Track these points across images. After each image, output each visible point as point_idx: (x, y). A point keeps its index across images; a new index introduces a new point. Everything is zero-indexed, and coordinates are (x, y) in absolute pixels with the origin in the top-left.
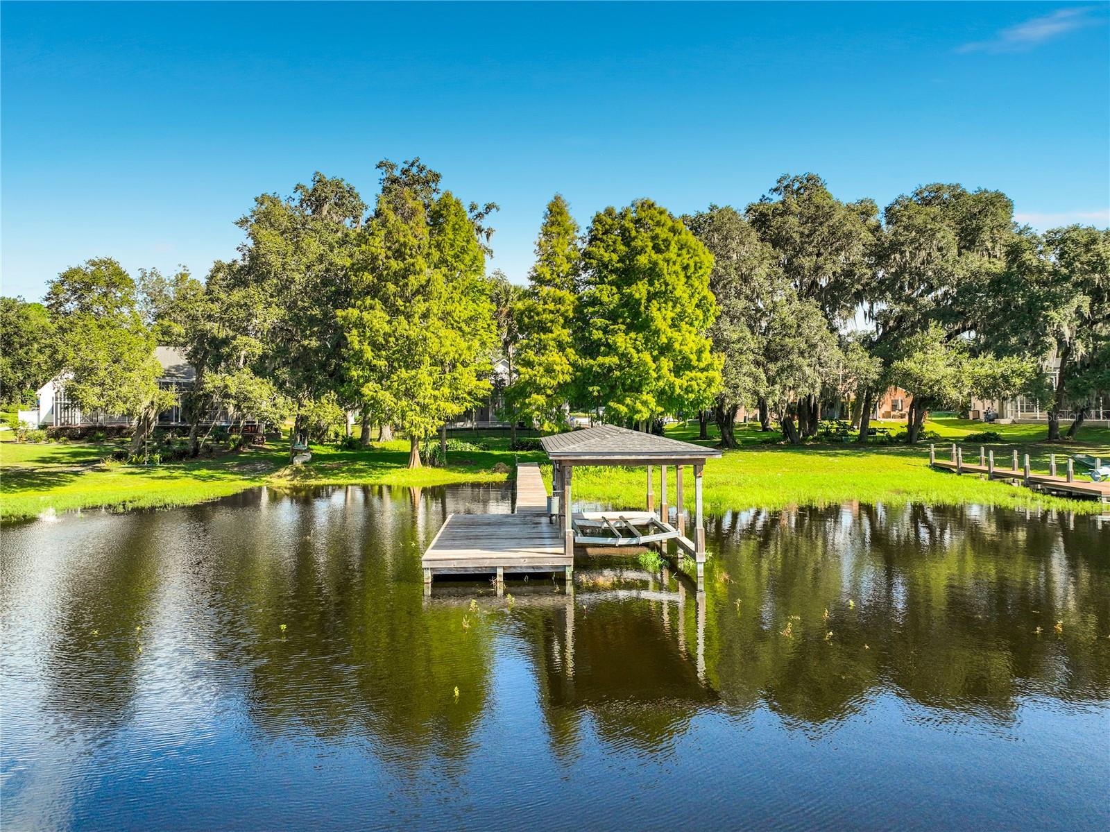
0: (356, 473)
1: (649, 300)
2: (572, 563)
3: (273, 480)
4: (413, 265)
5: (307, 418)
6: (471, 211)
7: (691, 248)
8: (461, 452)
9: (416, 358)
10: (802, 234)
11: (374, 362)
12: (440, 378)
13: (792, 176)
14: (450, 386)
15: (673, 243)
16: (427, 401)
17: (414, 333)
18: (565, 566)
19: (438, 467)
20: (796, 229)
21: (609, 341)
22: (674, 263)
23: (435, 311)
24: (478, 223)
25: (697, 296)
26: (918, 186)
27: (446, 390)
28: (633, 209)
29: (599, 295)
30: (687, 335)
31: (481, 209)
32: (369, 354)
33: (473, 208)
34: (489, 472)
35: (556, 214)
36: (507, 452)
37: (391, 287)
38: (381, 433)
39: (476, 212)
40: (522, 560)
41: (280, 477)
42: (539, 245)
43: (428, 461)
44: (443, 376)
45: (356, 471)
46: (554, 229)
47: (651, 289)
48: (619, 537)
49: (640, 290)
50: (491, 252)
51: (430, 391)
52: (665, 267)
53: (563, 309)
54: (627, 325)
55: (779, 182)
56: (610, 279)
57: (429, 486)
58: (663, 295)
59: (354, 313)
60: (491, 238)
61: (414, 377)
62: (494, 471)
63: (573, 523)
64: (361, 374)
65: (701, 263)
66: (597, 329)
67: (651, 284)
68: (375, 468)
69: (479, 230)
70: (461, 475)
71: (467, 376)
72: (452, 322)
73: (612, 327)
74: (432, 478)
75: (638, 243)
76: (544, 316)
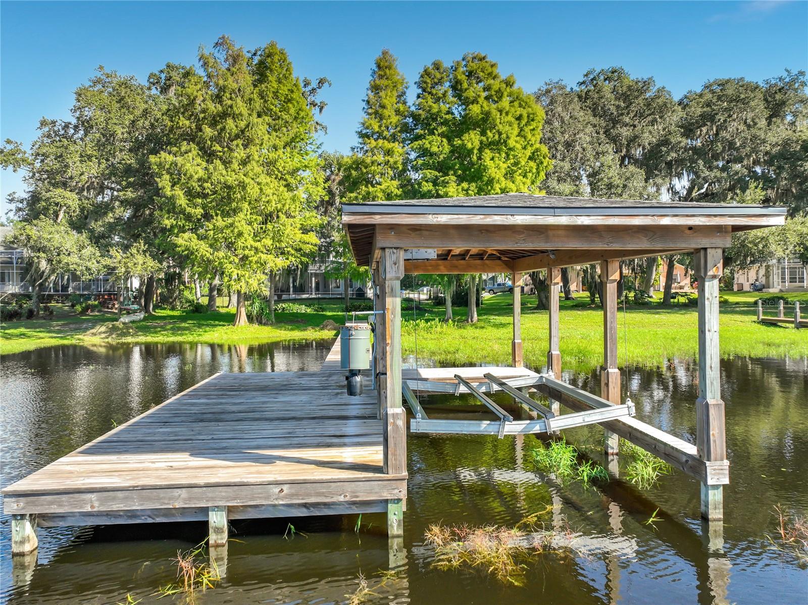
0: (178, 330)
1: (481, 150)
2: (403, 495)
3: (86, 338)
4: (231, 107)
5: (114, 269)
6: (305, 86)
7: (523, 101)
8: (297, 313)
9: (234, 205)
10: (618, 107)
11: (188, 210)
12: (262, 228)
13: (598, 71)
14: (273, 238)
15: (505, 94)
16: (247, 252)
17: (231, 179)
18: (386, 502)
19: (265, 324)
20: (612, 102)
21: (440, 192)
22: (507, 114)
23: (256, 158)
24: (311, 98)
25: (529, 148)
26: (707, 81)
27: (268, 242)
28: (464, 63)
29: (429, 146)
30: (522, 186)
31: (314, 84)
32: (182, 201)
33: (306, 84)
34: (317, 329)
35: (383, 67)
36: (340, 313)
37: (208, 131)
38: (230, 300)
39: (310, 88)
40: (276, 490)
41: (94, 334)
42: (368, 102)
43: (255, 318)
44: (264, 227)
45: (180, 329)
46: (384, 82)
47: (484, 139)
48: (505, 419)
49: (472, 139)
50: (325, 128)
51: (250, 242)
52: (498, 116)
53: (392, 160)
54: (458, 176)
55: (586, 75)
56: (440, 131)
57: (256, 343)
58: (497, 145)
59: (166, 157)
60: (323, 110)
61: (232, 225)
62: (322, 329)
63: (405, 387)
64: (175, 223)
65: (533, 114)
66: (427, 181)
67: (483, 133)
68: (200, 326)
69: (313, 104)
70: (287, 332)
71: (289, 228)
72: (276, 172)
73: (443, 179)
74: (257, 336)
75: (470, 94)
76: (373, 168)
